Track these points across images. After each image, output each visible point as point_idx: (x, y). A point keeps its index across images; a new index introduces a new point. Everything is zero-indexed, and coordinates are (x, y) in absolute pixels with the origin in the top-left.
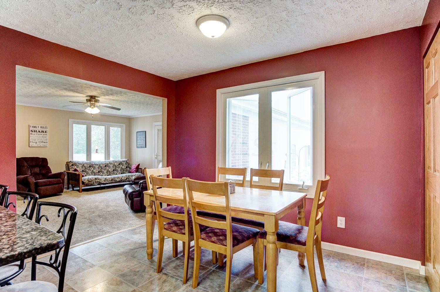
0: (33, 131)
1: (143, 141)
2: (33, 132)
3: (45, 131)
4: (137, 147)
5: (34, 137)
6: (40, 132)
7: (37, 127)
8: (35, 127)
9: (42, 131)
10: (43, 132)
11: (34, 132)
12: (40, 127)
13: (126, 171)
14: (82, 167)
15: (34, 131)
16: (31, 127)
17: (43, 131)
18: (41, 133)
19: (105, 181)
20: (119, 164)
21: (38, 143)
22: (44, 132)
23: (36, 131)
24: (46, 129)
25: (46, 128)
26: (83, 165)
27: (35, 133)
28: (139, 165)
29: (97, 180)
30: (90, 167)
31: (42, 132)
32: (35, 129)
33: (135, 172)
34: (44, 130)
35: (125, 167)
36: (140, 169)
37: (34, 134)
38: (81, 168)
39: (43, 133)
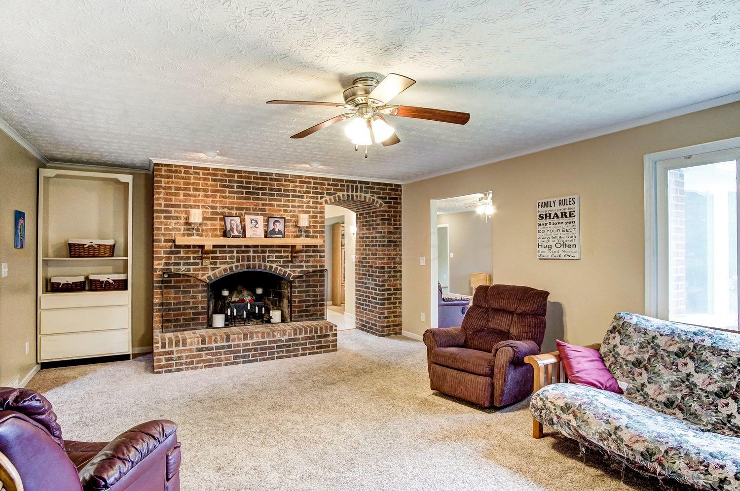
0: (544, 216)
2: (543, 218)
3: (570, 212)
5: (546, 232)
6: (558, 217)
7: (552, 204)
8: (547, 204)
9: (562, 213)
10: (564, 215)
11: (546, 218)
12: (557, 203)
15: (546, 215)
16: (540, 204)
17: (566, 213)
18: (560, 220)
21: (554, 248)
22: (566, 217)
23: (550, 214)
24: (572, 206)
25: (572, 202)
27: (548, 221)
31: (562, 217)
32: (547, 210)
34: (567, 209)
37: (546, 224)
39: (564, 220)
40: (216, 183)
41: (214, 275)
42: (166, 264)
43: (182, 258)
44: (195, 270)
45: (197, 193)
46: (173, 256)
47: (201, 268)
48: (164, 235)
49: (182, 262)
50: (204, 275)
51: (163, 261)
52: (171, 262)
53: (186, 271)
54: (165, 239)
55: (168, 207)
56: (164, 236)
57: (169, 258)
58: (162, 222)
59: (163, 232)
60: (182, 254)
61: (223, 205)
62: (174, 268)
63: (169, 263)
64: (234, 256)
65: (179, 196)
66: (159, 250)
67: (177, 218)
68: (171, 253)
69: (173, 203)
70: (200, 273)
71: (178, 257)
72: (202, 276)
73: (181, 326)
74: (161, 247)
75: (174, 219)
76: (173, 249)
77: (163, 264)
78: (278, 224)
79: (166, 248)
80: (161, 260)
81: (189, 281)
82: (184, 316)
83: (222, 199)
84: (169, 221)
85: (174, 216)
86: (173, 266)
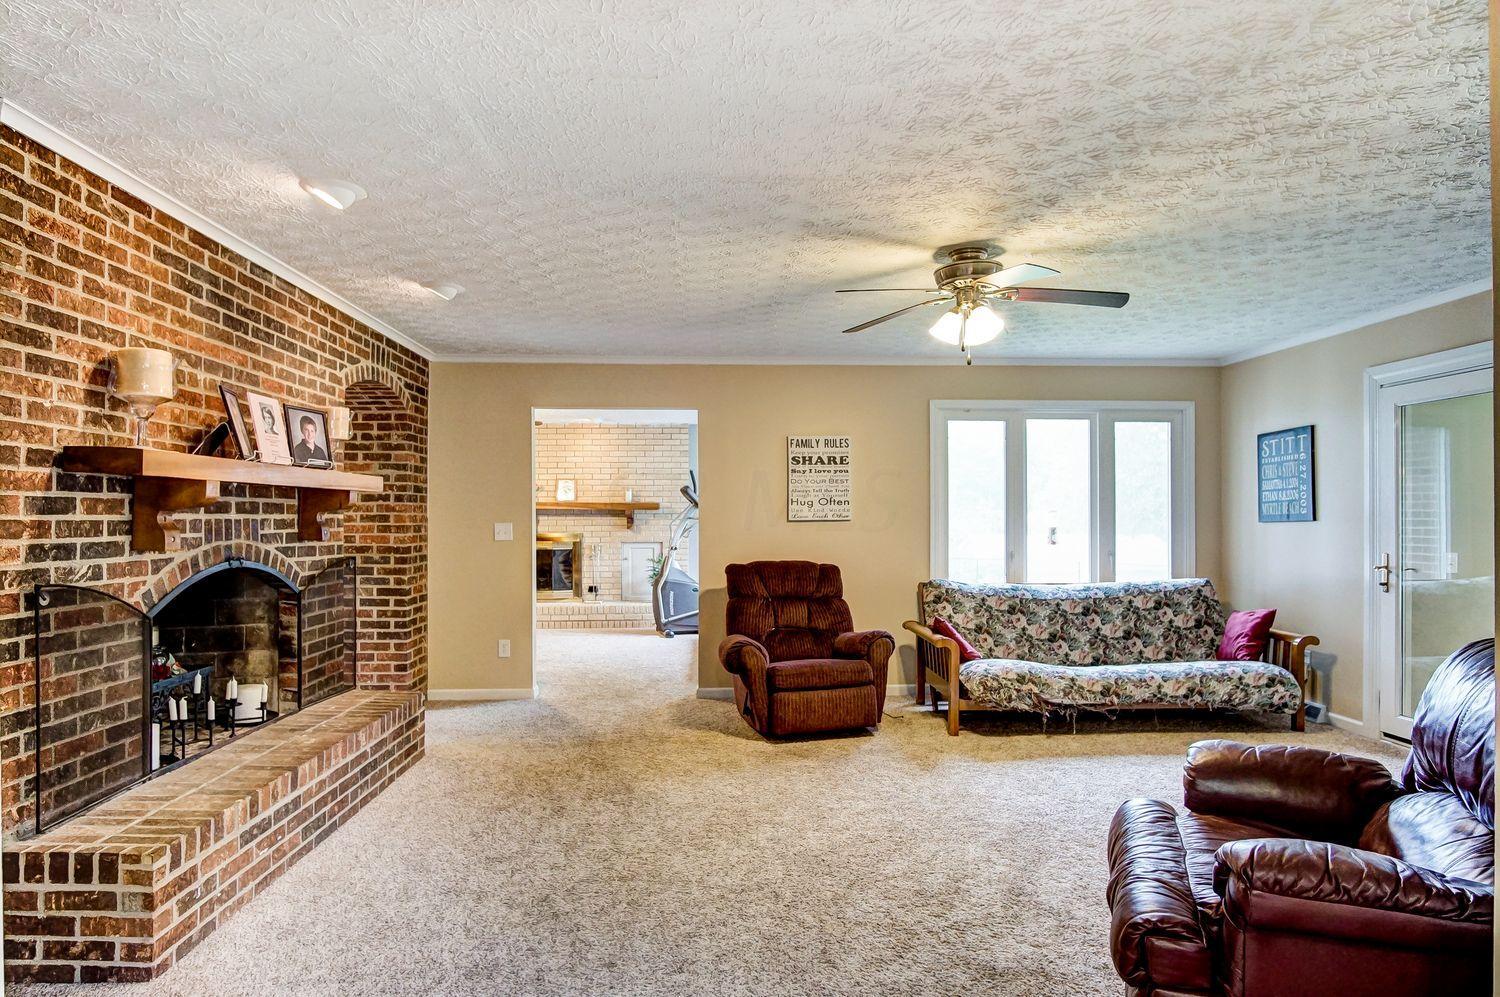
0: (801, 460)
1: (1294, 482)
2: (798, 462)
3: (842, 458)
4: (1262, 518)
5: (804, 482)
6: (823, 463)
7: (814, 444)
8: (805, 444)
9: (829, 458)
10: (832, 460)
11: (804, 463)
12: (822, 443)
13: (1198, 641)
14: (977, 612)
15: (804, 458)
16: (794, 442)
17: (835, 458)
18: (826, 467)
19: (1066, 695)
20: (1158, 605)
21: (816, 506)
22: (835, 463)
23: (810, 458)
24: (844, 449)
25: (844, 444)
26: (983, 600)
27: (807, 467)
28: (1270, 617)
29: (1025, 688)
30: (1012, 610)
31: (829, 463)
32: (806, 451)
33: (1243, 653)
34: (837, 452)
35: (1192, 623)
36: (1278, 638)
37: (804, 472)
38: (971, 614)
39: (832, 467)
40: (165, 266)
41: (159, 584)
42: (36, 552)
43: (76, 529)
44: (113, 571)
45: (121, 288)
46: (53, 518)
47: (129, 563)
48: (25, 431)
49: (79, 541)
50: (135, 587)
51: (24, 542)
52: (46, 542)
53: (90, 579)
54: (30, 451)
55: (41, 323)
56: (29, 438)
57: (41, 529)
58: (20, 380)
59: (24, 419)
60: (79, 515)
61: (179, 348)
62: (57, 569)
63: (41, 547)
64: (201, 521)
65: (72, 285)
66: (9, 493)
67: (66, 370)
68: (48, 506)
69: (55, 308)
70: (127, 581)
71: (69, 523)
72: (131, 594)
73: (77, 791)
74: (17, 485)
75: (56, 374)
76: (54, 493)
77: (23, 554)
78: (310, 427)
79: (34, 487)
80: (17, 536)
81: (96, 615)
82: (85, 749)
83: (176, 327)
84: (43, 377)
85: (60, 363)
86: (55, 559)
